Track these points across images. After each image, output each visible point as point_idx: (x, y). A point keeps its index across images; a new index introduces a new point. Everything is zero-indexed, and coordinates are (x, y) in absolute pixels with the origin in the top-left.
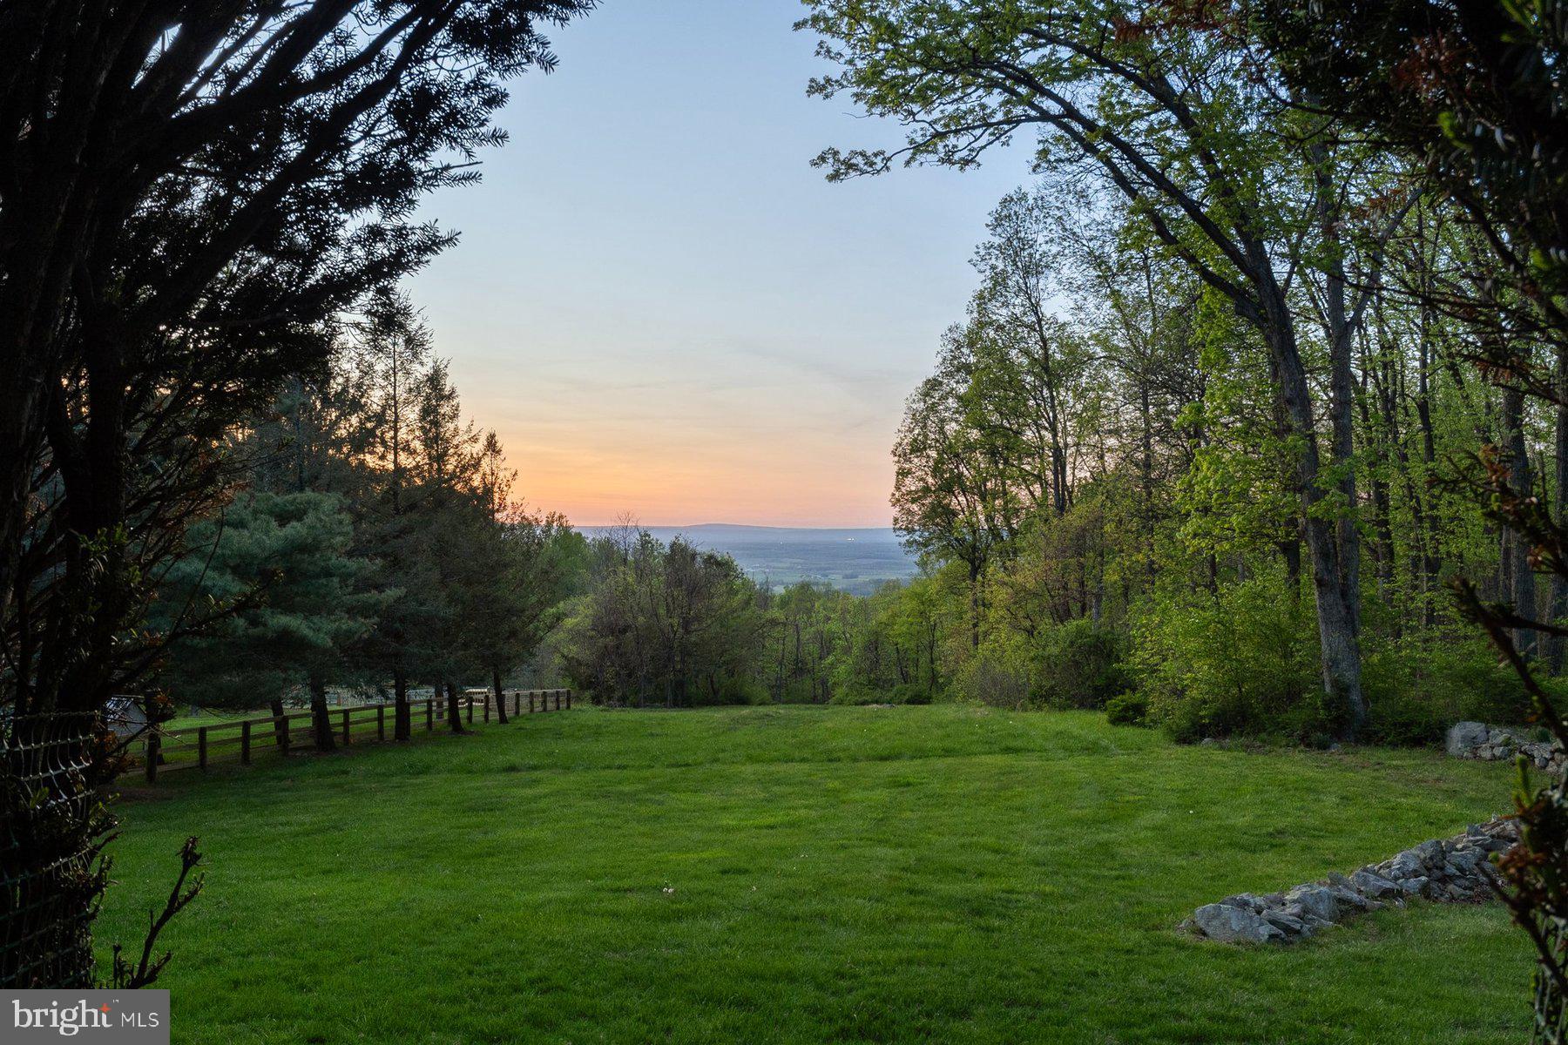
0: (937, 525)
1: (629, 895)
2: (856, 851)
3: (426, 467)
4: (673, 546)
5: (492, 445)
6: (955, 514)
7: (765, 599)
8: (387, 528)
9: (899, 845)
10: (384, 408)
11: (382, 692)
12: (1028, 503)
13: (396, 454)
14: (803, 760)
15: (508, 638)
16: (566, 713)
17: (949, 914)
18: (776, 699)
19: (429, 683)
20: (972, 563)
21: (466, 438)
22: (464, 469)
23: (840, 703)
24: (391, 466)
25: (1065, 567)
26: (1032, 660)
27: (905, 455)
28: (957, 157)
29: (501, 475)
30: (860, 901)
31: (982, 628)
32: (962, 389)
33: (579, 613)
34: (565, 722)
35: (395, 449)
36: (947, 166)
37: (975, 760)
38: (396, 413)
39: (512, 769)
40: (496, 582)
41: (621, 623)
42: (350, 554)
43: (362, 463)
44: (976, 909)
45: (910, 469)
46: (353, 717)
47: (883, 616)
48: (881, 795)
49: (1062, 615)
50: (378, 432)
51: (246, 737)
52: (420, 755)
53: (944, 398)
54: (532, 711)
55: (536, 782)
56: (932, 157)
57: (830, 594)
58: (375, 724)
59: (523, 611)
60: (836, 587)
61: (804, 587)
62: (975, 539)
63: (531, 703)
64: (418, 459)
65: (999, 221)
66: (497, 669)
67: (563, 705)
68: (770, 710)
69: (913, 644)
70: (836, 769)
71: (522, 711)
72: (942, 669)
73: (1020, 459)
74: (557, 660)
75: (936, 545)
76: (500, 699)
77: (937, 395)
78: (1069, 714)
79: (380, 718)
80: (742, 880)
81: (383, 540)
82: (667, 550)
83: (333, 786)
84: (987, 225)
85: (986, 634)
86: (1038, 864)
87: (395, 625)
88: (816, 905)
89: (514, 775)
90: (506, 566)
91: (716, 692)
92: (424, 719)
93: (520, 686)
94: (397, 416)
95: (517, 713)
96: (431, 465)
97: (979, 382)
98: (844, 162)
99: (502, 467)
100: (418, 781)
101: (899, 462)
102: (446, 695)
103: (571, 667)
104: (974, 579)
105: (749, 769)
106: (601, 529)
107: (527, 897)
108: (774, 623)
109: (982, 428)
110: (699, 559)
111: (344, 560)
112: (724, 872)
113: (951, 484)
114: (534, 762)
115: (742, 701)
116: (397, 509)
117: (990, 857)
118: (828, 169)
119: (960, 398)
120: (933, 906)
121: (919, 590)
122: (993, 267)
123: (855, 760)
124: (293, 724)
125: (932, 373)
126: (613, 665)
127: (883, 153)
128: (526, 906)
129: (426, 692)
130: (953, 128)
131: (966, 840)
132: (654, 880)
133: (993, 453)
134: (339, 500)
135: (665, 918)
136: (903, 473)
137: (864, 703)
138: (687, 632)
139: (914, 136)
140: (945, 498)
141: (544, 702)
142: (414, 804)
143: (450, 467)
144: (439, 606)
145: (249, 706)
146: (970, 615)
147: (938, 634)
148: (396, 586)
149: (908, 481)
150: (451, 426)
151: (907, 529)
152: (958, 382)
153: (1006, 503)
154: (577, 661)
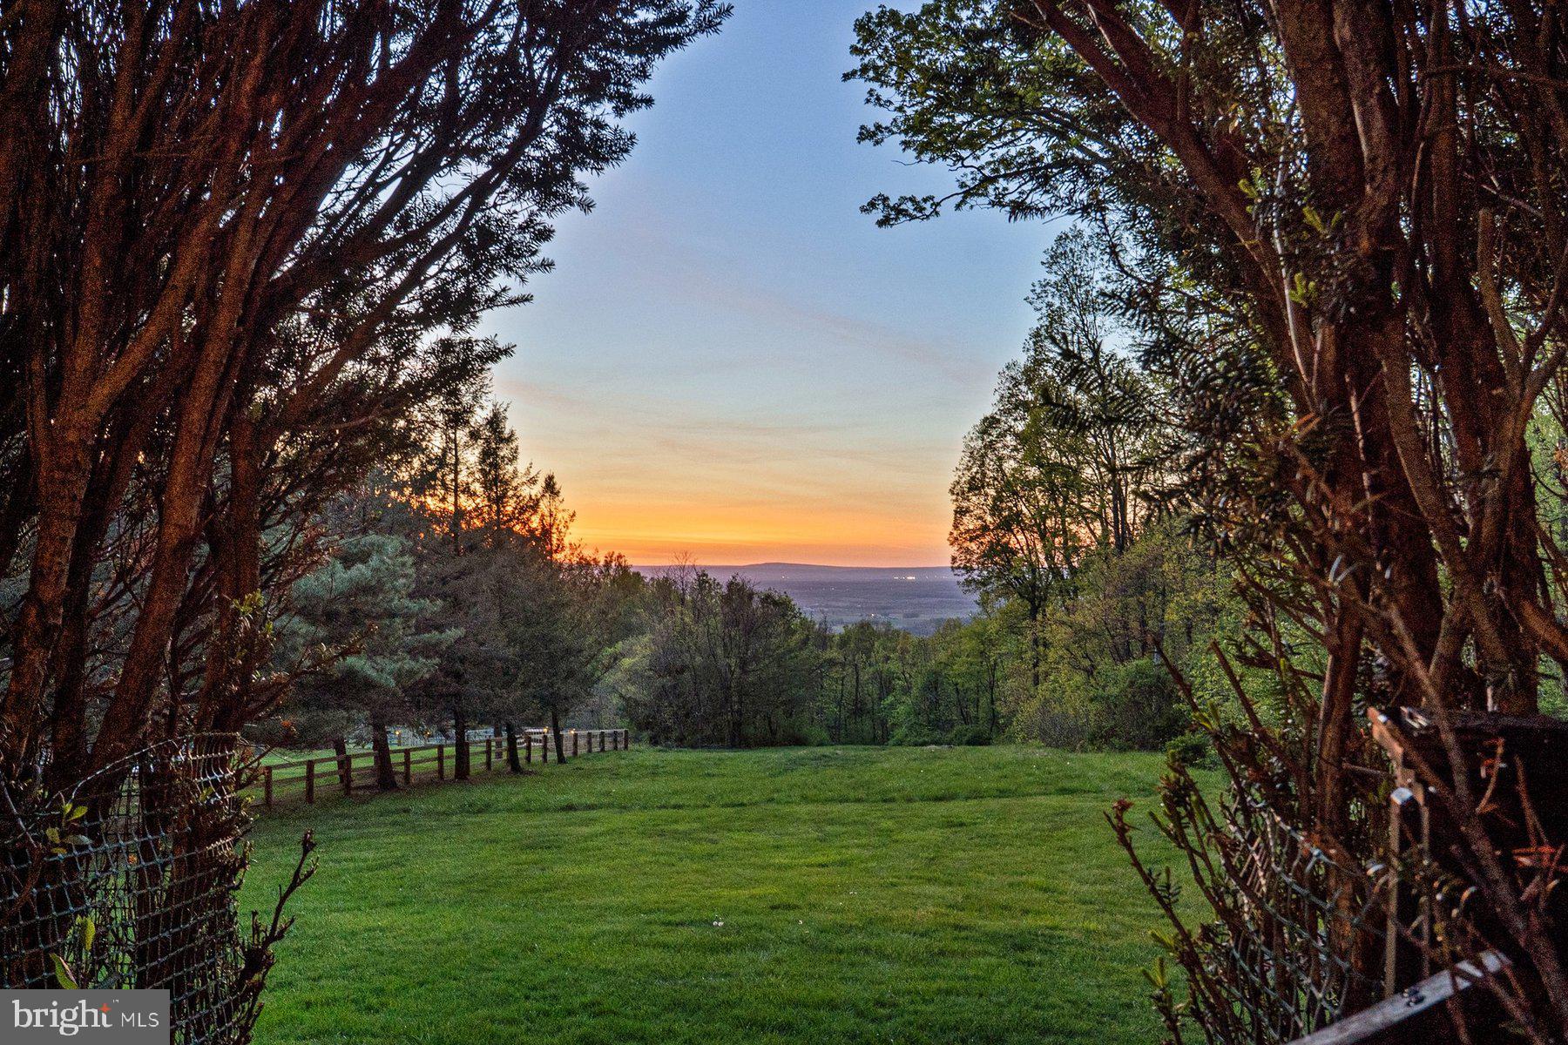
0: (996, 564)
1: (680, 928)
2: (905, 889)
3: (486, 509)
4: (730, 585)
5: (550, 487)
6: (1014, 553)
7: (824, 640)
8: (449, 569)
9: (950, 884)
10: (444, 451)
11: (443, 731)
12: (1088, 541)
13: (456, 496)
14: (859, 800)
15: (566, 678)
16: (624, 754)
17: (992, 948)
18: (835, 740)
19: (489, 723)
20: (1032, 601)
21: (524, 480)
22: (523, 510)
23: (900, 743)
24: (452, 508)
25: (1126, 606)
26: (1091, 700)
27: (963, 493)
28: (1007, 199)
29: (559, 516)
30: (905, 936)
31: (1042, 668)
32: (1020, 427)
33: (637, 653)
34: (623, 762)
35: (456, 491)
36: (997, 208)
37: (1030, 800)
38: (456, 456)
39: (570, 808)
40: (555, 622)
41: (679, 663)
42: (411, 596)
43: (423, 506)
44: (1018, 944)
45: (968, 508)
46: (414, 756)
47: (942, 656)
48: (934, 835)
49: (1123, 655)
50: (439, 475)
51: (310, 776)
52: (479, 794)
53: (1002, 435)
54: (590, 751)
55: (593, 821)
56: (983, 200)
57: (891, 635)
58: (435, 764)
59: (580, 651)
60: (896, 627)
61: (864, 626)
62: (1034, 578)
63: (589, 743)
64: (478, 501)
65: (1054, 259)
66: (554, 709)
67: (621, 746)
68: (827, 750)
69: (973, 685)
70: (890, 810)
71: (580, 752)
72: (1002, 709)
73: (1080, 496)
74: (615, 700)
75: (995, 584)
76: (558, 739)
77: (994, 433)
78: (1129, 756)
79: (440, 758)
80: (791, 915)
81: (444, 581)
82: (725, 590)
83: (394, 824)
84: (1043, 263)
85: (1047, 674)
86: (1084, 903)
87: (454, 665)
88: (861, 939)
89: (572, 813)
90: (565, 605)
91: (773, 733)
92: (484, 758)
93: (579, 728)
94: (457, 459)
95: (575, 753)
96: (490, 507)
97: (1035, 420)
98: (893, 208)
99: (560, 508)
100: (477, 819)
101: (957, 500)
102: (505, 734)
103: (629, 707)
104: (1034, 619)
105: (803, 810)
106: (660, 568)
107: (583, 929)
108: (832, 663)
109: (1041, 466)
110: (756, 598)
111: (406, 602)
112: (773, 908)
113: (1010, 522)
114: (592, 800)
115: (800, 742)
116: (457, 550)
117: (1037, 895)
118: (878, 214)
119: (1017, 435)
120: (976, 941)
121: (979, 629)
122: (1049, 305)
123: (910, 800)
124: (356, 764)
125: (990, 410)
126: (670, 705)
127: (932, 198)
128: (581, 937)
129: (485, 732)
130: (1003, 172)
131: (1017, 879)
132: (705, 914)
133: (1052, 491)
134: (402, 543)
135: (713, 950)
136: (961, 512)
137: (924, 744)
138: (745, 672)
139: (964, 179)
140: (1004, 536)
141: (602, 742)
142: (473, 842)
143: (509, 509)
144: (499, 646)
145: (313, 746)
146: (1029, 654)
147: (998, 674)
148: (456, 627)
149: (966, 519)
150: (510, 468)
151: (965, 568)
152: (1015, 420)
153: (1066, 543)
154: (636, 701)
